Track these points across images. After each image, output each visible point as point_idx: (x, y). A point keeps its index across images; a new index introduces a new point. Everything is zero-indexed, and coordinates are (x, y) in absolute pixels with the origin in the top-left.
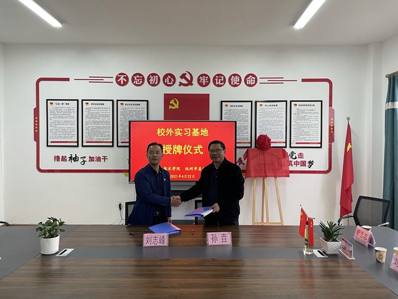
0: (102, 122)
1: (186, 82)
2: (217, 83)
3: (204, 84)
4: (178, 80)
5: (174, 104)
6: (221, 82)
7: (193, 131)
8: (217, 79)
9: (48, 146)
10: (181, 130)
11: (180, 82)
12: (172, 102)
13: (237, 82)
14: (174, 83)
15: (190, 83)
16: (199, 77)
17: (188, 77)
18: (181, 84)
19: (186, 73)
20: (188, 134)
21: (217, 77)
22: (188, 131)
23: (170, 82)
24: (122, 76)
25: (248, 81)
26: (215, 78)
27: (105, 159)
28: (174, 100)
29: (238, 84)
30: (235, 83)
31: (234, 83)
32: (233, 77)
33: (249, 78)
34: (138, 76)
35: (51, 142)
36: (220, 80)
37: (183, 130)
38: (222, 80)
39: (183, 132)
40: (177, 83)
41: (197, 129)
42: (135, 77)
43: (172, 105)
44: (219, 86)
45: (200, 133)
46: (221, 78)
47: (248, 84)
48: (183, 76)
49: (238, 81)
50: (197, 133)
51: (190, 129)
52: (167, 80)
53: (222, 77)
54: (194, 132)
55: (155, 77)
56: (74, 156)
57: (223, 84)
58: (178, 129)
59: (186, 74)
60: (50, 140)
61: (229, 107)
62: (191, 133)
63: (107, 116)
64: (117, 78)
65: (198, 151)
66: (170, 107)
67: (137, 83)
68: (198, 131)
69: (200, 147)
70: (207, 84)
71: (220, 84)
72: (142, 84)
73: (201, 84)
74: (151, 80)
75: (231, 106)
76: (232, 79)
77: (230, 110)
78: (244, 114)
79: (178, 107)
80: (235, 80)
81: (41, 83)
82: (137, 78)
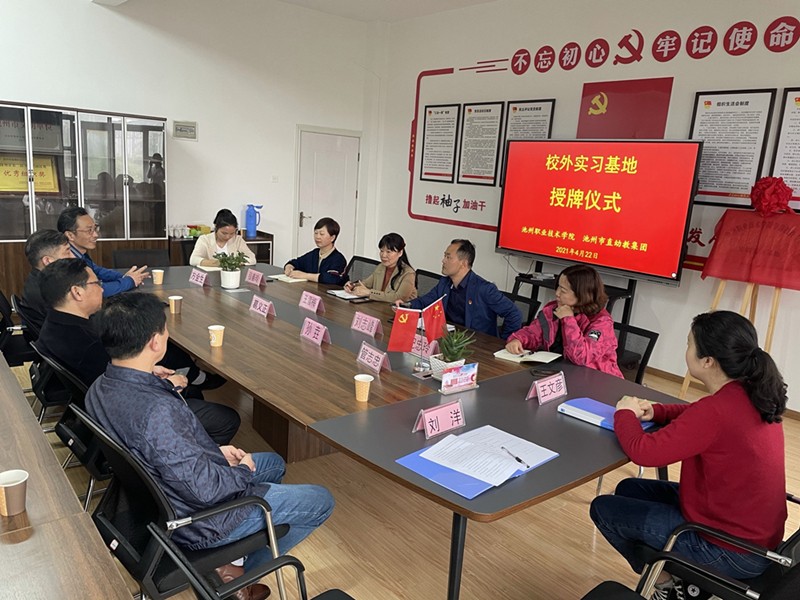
0: (485, 142)
1: (629, 55)
2: (694, 51)
3: (665, 55)
4: (615, 50)
5: (599, 104)
6: (705, 47)
7: (608, 162)
8: (695, 41)
9: (421, 179)
10: (587, 159)
11: (617, 57)
12: (596, 100)
13: (746, 43)
14: (605, 58)
15: (636, 55)
16: (657, 39)
17: (634, 42)
18: (618, 59)
19: (633, 34)
20: (598, 168)
21: (697, 35)
22: (599, 161)
23: (597, 58)
24: (522, 56)
25: (773, 37)
26: (692, 37)
27: (482, 206)
28: (599, 97)
29: (747, 47)
30: (741, 46)
31: (735, 45)
32: (736, 30)
33: (777, 30)
34: (545, 53)
35: (426, 174)
36: (702, 41)
37: (591, 160)
38: (709, 41)
39: (590, 163)
40: (611, 58)
41: (617, 158)
42: (541, 55)
43: (596, 107)
44: (698, 56)
45: (621, 167)
46: (706, 37)
47: (771, 45)
48: (625, 42)
49: (749, 39)
50: (616, 165)
51: (602, 158)
52: (593, 55)
53: (710, 34)
54: (609, 165)
55: (572, 50)
56: (447, 198)
57: (708, 50)
58: (582, 157)
59: (630, 36)
60: (424, 172)
61: (714, 108)
62: (604, 166)
63: (492, 132)
64: (515, 59)
65: (611, 205)
66: (592, 111)
67: (542, 67)
68: (619, 162)
69: (616, 196)
70: (672, 55)
71: (701, 51)
72: (550, 67)
73: (659, 57)
74: (565, 58)
75: (719, 104)
76: (732, 38)
77: (715, 114)
78: (748, 125)
79: (604, 111)
80: (741, 38)
81: (424, 78)
82: (544, 57)
